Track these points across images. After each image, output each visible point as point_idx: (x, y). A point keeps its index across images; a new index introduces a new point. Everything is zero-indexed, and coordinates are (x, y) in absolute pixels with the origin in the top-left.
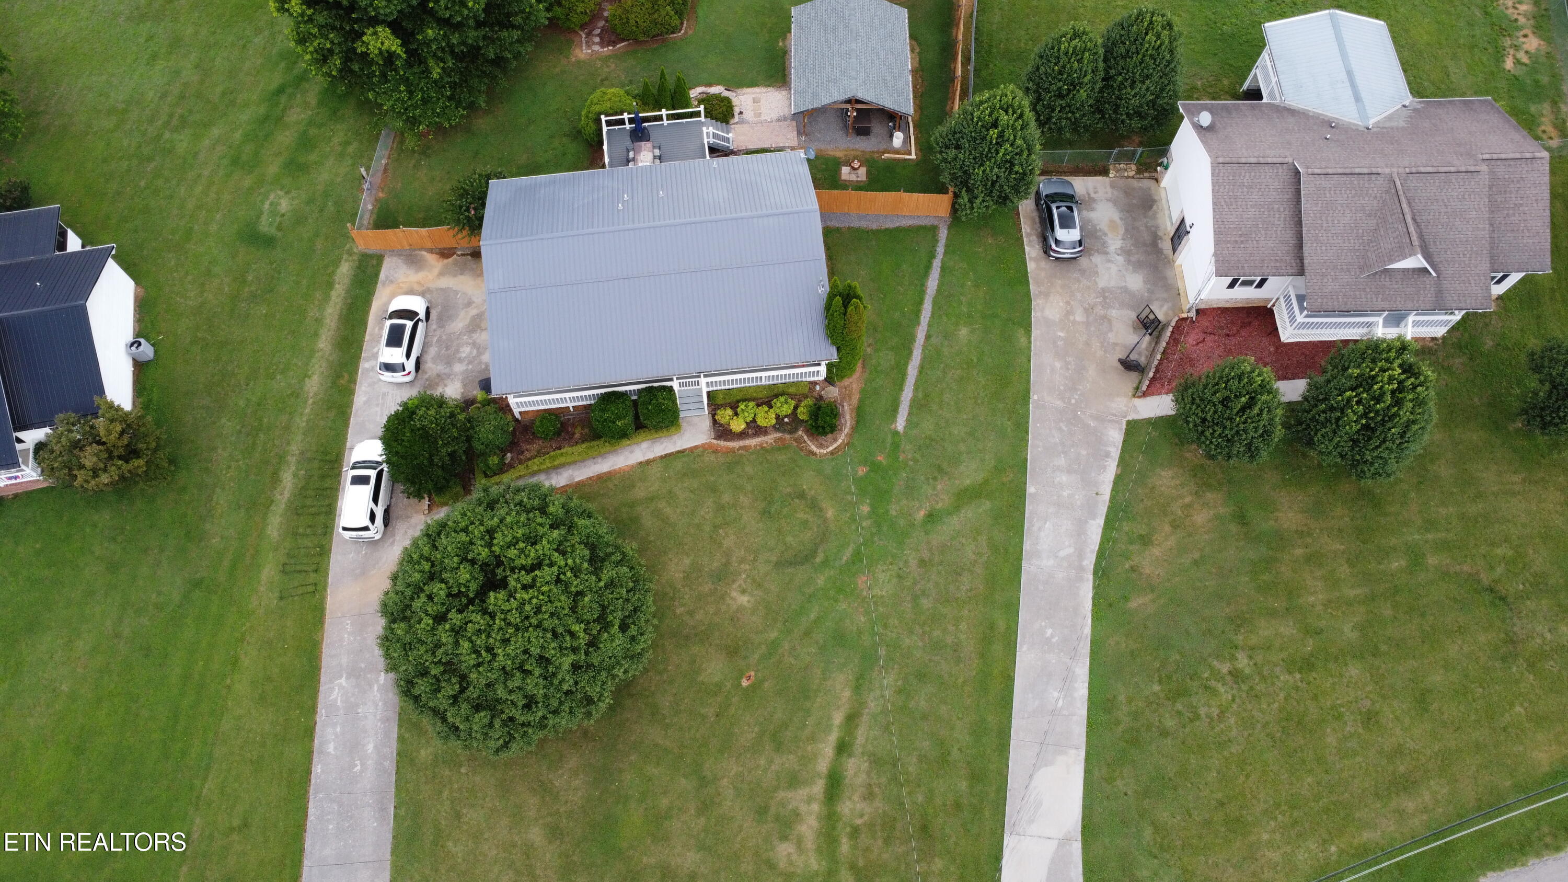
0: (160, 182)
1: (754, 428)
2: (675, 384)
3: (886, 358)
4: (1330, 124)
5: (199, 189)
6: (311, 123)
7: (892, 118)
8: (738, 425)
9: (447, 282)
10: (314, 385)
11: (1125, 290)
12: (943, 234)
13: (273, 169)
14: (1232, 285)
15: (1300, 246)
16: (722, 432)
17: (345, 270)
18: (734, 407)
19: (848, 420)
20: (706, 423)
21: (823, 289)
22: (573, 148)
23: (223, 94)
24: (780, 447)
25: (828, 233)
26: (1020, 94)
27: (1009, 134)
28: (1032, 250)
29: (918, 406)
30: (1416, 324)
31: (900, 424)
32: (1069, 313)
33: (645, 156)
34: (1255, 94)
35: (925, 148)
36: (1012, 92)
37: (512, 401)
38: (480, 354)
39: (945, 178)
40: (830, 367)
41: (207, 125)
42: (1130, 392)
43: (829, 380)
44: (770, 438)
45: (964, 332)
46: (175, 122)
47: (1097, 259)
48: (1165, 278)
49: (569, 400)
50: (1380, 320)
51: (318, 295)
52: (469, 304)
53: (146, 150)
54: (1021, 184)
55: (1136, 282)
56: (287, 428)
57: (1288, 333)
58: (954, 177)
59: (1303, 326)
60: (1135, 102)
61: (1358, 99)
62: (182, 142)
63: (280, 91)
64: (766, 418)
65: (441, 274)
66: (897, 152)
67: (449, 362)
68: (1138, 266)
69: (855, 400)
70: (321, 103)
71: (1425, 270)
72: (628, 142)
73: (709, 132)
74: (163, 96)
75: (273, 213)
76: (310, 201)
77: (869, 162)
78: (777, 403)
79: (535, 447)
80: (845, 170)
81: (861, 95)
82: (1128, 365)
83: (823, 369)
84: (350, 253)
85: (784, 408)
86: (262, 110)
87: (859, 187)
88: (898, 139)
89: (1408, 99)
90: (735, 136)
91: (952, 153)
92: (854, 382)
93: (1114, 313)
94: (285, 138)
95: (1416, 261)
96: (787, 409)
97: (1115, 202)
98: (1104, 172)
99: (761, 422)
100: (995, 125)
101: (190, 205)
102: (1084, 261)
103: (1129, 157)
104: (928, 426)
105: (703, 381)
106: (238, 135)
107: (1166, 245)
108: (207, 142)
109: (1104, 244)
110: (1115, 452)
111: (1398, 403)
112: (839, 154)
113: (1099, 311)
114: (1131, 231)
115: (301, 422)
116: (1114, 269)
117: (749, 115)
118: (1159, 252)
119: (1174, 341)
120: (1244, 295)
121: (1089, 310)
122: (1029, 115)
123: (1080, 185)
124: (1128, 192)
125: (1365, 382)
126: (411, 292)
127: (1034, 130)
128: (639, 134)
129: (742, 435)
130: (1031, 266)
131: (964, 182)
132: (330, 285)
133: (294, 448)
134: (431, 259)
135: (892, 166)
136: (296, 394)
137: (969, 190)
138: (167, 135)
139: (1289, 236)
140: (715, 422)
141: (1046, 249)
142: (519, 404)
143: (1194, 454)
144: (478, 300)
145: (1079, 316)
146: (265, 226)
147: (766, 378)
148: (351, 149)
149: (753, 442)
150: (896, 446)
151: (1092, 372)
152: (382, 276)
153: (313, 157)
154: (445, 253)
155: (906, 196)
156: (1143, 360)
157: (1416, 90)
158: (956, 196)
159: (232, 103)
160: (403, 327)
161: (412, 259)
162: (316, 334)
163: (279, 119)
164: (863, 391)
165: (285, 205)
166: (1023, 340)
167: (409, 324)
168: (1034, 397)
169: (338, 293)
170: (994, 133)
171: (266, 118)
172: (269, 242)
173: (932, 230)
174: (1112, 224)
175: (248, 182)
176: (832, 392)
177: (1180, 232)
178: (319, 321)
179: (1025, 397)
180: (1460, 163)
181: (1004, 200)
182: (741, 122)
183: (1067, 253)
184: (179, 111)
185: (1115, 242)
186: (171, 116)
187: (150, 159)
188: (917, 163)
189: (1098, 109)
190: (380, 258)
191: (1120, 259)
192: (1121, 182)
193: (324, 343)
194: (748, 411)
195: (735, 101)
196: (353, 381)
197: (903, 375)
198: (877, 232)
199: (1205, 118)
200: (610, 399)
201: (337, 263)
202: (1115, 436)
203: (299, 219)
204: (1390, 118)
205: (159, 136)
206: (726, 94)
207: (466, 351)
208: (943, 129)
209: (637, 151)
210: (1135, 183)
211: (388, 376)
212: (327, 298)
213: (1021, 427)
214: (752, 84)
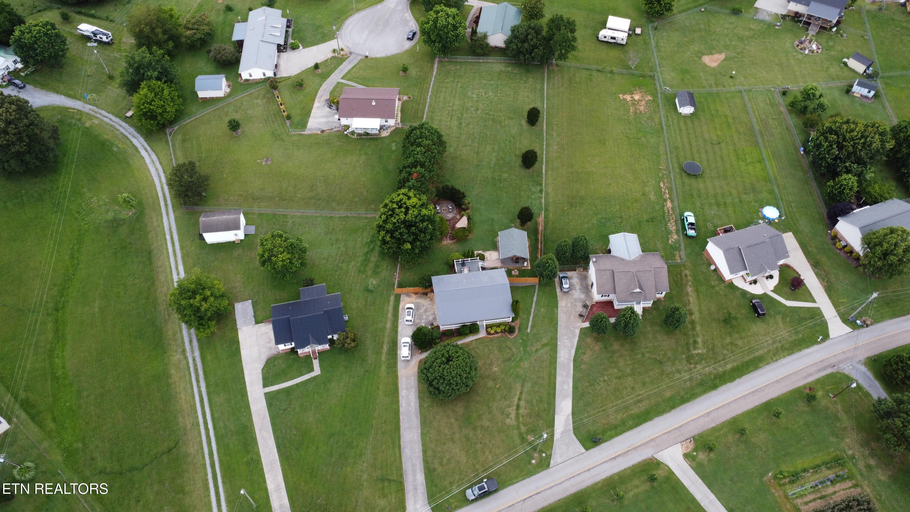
0: (341, 277)
1: (496, 332)
2: (478, 323)
3: (525, 316)
4: (622, 260)
5: (351, 278)
6: (377, 261)
7: (524, 260)
8: (492, 332)
9: (418, 301)
10: (389, 325)
11: (580, 298)
12: (537, 287)
13: (370, 273)
14: (602, 296)
15: (615, 288)
16: (489, 333)
17: (392, 298)
18: (491, 328)
19: (517, 330)
20: (485, 332)
21: (511, 301)
22: (446, 267)
23: (353, 254)
24: (502, 336)
25: (511, 287)
26: (553, 255)
27: (551, 265)
28: (558, 290)
29: (533, 326)
30: (643, 304)
31: (529, 331)
32: (567, 304)
33: (466, 270)
34: (609, 251)
35: (532, 266)
36: (552, 255)
37: (441, 327)
38: (428, 317)
39: (537, 274)
40: (513, 318)
41: (350, 262)
42: (581, 321)
43: (513, 321)
44: (499, 335)
45: (542, 310)
46: (341, 261)
47: (574, 291)
48: (589, 295)
49: (453, 327)
50: (635, 303)
51: (386, 304)
52: (424, 306)
53: (335, 268)
54: (555, 275)
55: (583, 296)
56: (383, 335)
57: (616, 307)
58: (539, 274)
59: (618, 305)
60: (580, 255)
61: (629, 253)
62: (344, 266)
63: (368, 253)
64: (499, 330)
65: (416, 299)
66: (525, 267)
67: (421, 320)
68: (583, 293)
69: (518, 325)
70: (379, 256)
71: (641, 292)
72: (461, 266)
73: (480, 264)
74: (337, 254)
75: (372, 284)
76: (381, 281)
77: (519, 270)
78: (501, 326)
79: (445, 338)
80: (513, 272)
81: (517, 255)
82: (581, 316)
83: (511, 319)
84: (393, 294)
85: (503, 327)
86: (364, 258)
87: (517, 276)
88: (525, 264)
89: (641, 253)
90: (486, 264)
91: (538, 269)
92: (518, 322)
93: (577, 304)
94: (371, 265)
95: (638, 290)
96: (503, 328)
97: (578, 277)
98: (575, 270)
99: (498, 331)
100: (548, 263)
101: (350, 282)
102: (570, 292)
103: (581, 267)
104: (535, 331)
105: (484, 322)
106: (359, 264)
107: (590, 287)
108: (351, 266)
109: (575, 288)
110: (578, 335)
111: (631, 319)
112: (511, 268)
113: (574, 303)
114: (582, 285)
115: (387, 334)
116: (578, 293)
117: (489, 258)
118: (588, 289)
119: (591, 309)
120: (605, 299)
121: (571, 304)
122: (555, 260)
123: (569, 274)
124: (581, 275)
125: (624, 315)
126: (409, 303)
127: (557, 263)
128: (463, 264)
129: (493, 334)
130: (558, 294)
131: (541, 275)
132: (389, 302)
133: (386, 340)
134: (413, 295)
135: (524, 270)
136: (385, 328)
137: (543, 277)
138: (340, 265)
139: (613, 285)
140: (487, 331)
141: (561, 290)
142: (442, 328)
143: (595, 334)
144: (426, 305)
145: (569, 305)
146: (370, 287)
147: (498, 321)
148: (389, 268)
149: (496, 335)
150: (528, 335)
151: (572, 317)
152: (401, 299)
153: (380, 270)
154: (416, 294)
155: (528, 278)
156: (584, 314)
157: (643, 251)
158: (540, 278)
159: (355, 256)
160: (410, 312)
161: (408, 295)
162: (387, 314)
163: (369, 260)
164: (520, 324)
165: (374, 282)
166: (556, 311)
167: (412, 311)
168: (559, 323)
169: (391, 303)
170: (547, 265)
171: (365, 260)
172: (371, 291)
173: (534, 286)
174: (577, 283)
175: (364, 276)
176: (513, 324)
177: (592, 285)
178: (388, 310)
179: (557, 324)
180: (648, 268)
181: (551, 279)
182: (487, 260)
183: (566, 290)
184: (342, 258)
185: (578, 287)
186: (340, 260)
187: (337, 271)
188: (530, 270)
189: (571, 257)
190: (400, 295)
191: (579, 291)
192: (579, 273)
193: (390, 315)
194: (495, 329)
195: (485, 255)
196: (397, 324)
197: (529, 320)
198: (521, 287)
199: (594, 260)
200: (464, 326)
201: (390, 296)
202: (578, 332)
203: (379, 286)
204: (636, 258)
205: (338, 265)
206: (483, 253)
207: (424, 317)
208: (536, 263)
209: (464, 269)
210: (583, 273)
211: (407, 323)
212: (389, 305)
213: (556, 330)
214: (489, 250)
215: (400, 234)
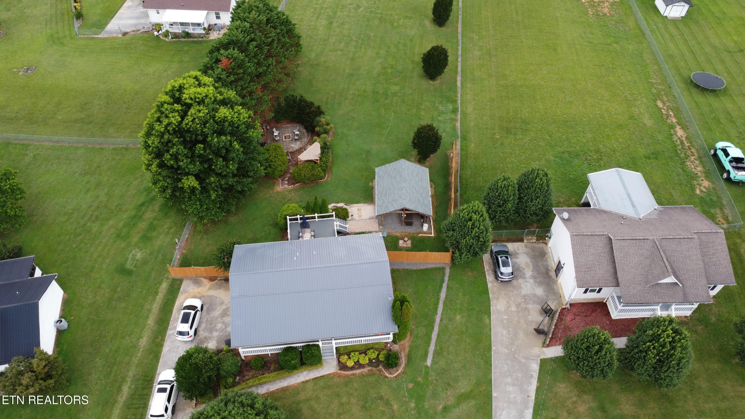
0: (83, 245)
1: (358, 365)
2: (320, 344)
3: (421, 331)
4: (623, 217)
5: (100, 248)
6: (155, 219)
7: (423, 217)
8: (350, 363)
9: (213, 293)
10: (144, 342)
11: (535, 295)
12: (448, 271)
13: (135, 239)
14: (585, 292)
15: (616, 273)
16: (343, 367)
17: (164, 286)
18: (349, 354)
19: (403, 361)
20: (335, 362)
21: (391, 298)
22: (273, 231)
23: (117, 206)
24: (371, 374)
25: (393, 271)
26: (481, 205)
27: (477, 224)
28: (490, 277)
29: (437, 353)
30: (676, 309)
31: (429, 362)
32: (508, 307)
33: (307, 235)
34: (587, 205)
35: (438, 231)
36: (477, 205)
37: (241, 350)
38: (226, 327)
39: (448, 244)
40: (394, 335)
41: (108, 220)
42: (540, 343)
43: (394, 342)
44: (366, 370)
45: (458, 317)
46: (93, 218)
47: (521, 281)
48: (553, 289)
49: (268, 350)
50: (659, 308)
51: (150, 298)
52: (222, 303)
53: (78, 231)
54: (483, 247)
55: (540, 291)
56: (128, 363)
57: (615, 315)
58: (452, 244)
59: (622, 311)
60: (533, 208)
61: (634, 206)
62: (95, 227)
63: (143, 204)
64: (364, 360)
65: (210, 289)
66: (425, 233)
67: (211, 331)
68: (540, 284)
69: (407, 350)
70: (160, 210)
71: (676, 283)
72: (299, 229)
73: (337, 224)
74: (90, 207)
75: (134, 259)
76: (151, 254)
77: (412, 238)
78: (369, 352)
79: (251, 374)
80: (401, 242)
81: (408, 207)
82: (539, 331)
83: (391, 336)
84: (167, 278)
85: (373, 355)
86: (133, 213)
87: (408, 250)
88: (426, 227)
89: (657, 206)
90: (349, 226)
91: (451, 233)
92: (406, 342)
93: (530, 306)
94: (143, 225)
95: (671, 279)
96: (374, 356)
97: (528, 254)
98: (522, 240)
99: (361, 362)
100: (470, 220)
101: (95, 255)
102: (514, 282)
103: (533, 233)
104: (442, 363)
105: (334, 342)
106: (121, 224)
107: (553, 274)
108: (106, 227)
109: (524, 274)
110: (536, 375)
111: (673, 348)
112: (398, 234)
113: (523, 305)
114: (536, 268)
115: (135, 360)
116: (529, 285)
117: (356, 217)
118: (550, 277)
119: (560, 319)
120: (592, 296)
121: (518, 305)
122: (486, 215)
123: (511, 247)
124: (533, 249)
125: (656, 338)
126: (194, 297)
127: (488, 222)
128: (304, 225)
129: (352, 368)
130: (490, 285)
131: (457, 246)
132: (157, 293)
133: (131, 374)
134: (205, 281)
135: (423, 240)
136: (134, 347)
137: (459, 250)
138: (89, 224)
139: (610, 268)
140: (339, 362)
141: (497, 277)
142: (244, 352)
143: (575, 375)
144: (226, 301)
145: (514, 308)
146: (129, 265)
147: (364, 340)
148: (172, 230)
149: (357, 372)
150: (427, 373)
151: (521, 335)
152: (182, 289)
153: (155, 234)
154: (212, 279)
155: (430, 253)
156: (546, 329)
157: (660, 203)
158: (453, 253)
159: (120, 210)
160: (190, 314)
161: (196, 281)
162: (147, 317)
163: (141, 217)
164: (410, 346)
165: (139, 256)
166: (487, 320)
167: (193, 312)
168: (494, 348)
169: (160, 297)
170: (470, 223)
171: (135, 216)
172: (130, 273)
173: (442, 269)
174: (527, 264)
175: (123, 245)
176: (396, 347)
177: (559, 268)
178: (149, 310)
179: (489, 348)
180: (684, 234)
181: (475, 254)
182: (352, 220)
183: (506, 278)
184: (96, 213)
185: (529, 273)
186: (92, 216)
187: (80, 235)
188: (435, 238)
189: (517, 212)
190: (181, 281)
191: (532, 281)
192: (530, 245)
193: (151, 322)
194: (355, 356)
195: (349, 210)
196: (163, 340)
197: (430, 339)
198: (417, 271)
199: (566, 215)
200: (289, 350)
201: (160, 283)
202: (535, 367)
203: (145, 262)
204: (649, 214)
205: (85, 225)
206: (345, 207)
207: (219, 326)
208: (446, 222)
209: (303, 233)
210: (536, 245)
211: (180, 338)
212: (154, 299)
213: (488, 363)
214: (358, 202)
215: (175, 157)
